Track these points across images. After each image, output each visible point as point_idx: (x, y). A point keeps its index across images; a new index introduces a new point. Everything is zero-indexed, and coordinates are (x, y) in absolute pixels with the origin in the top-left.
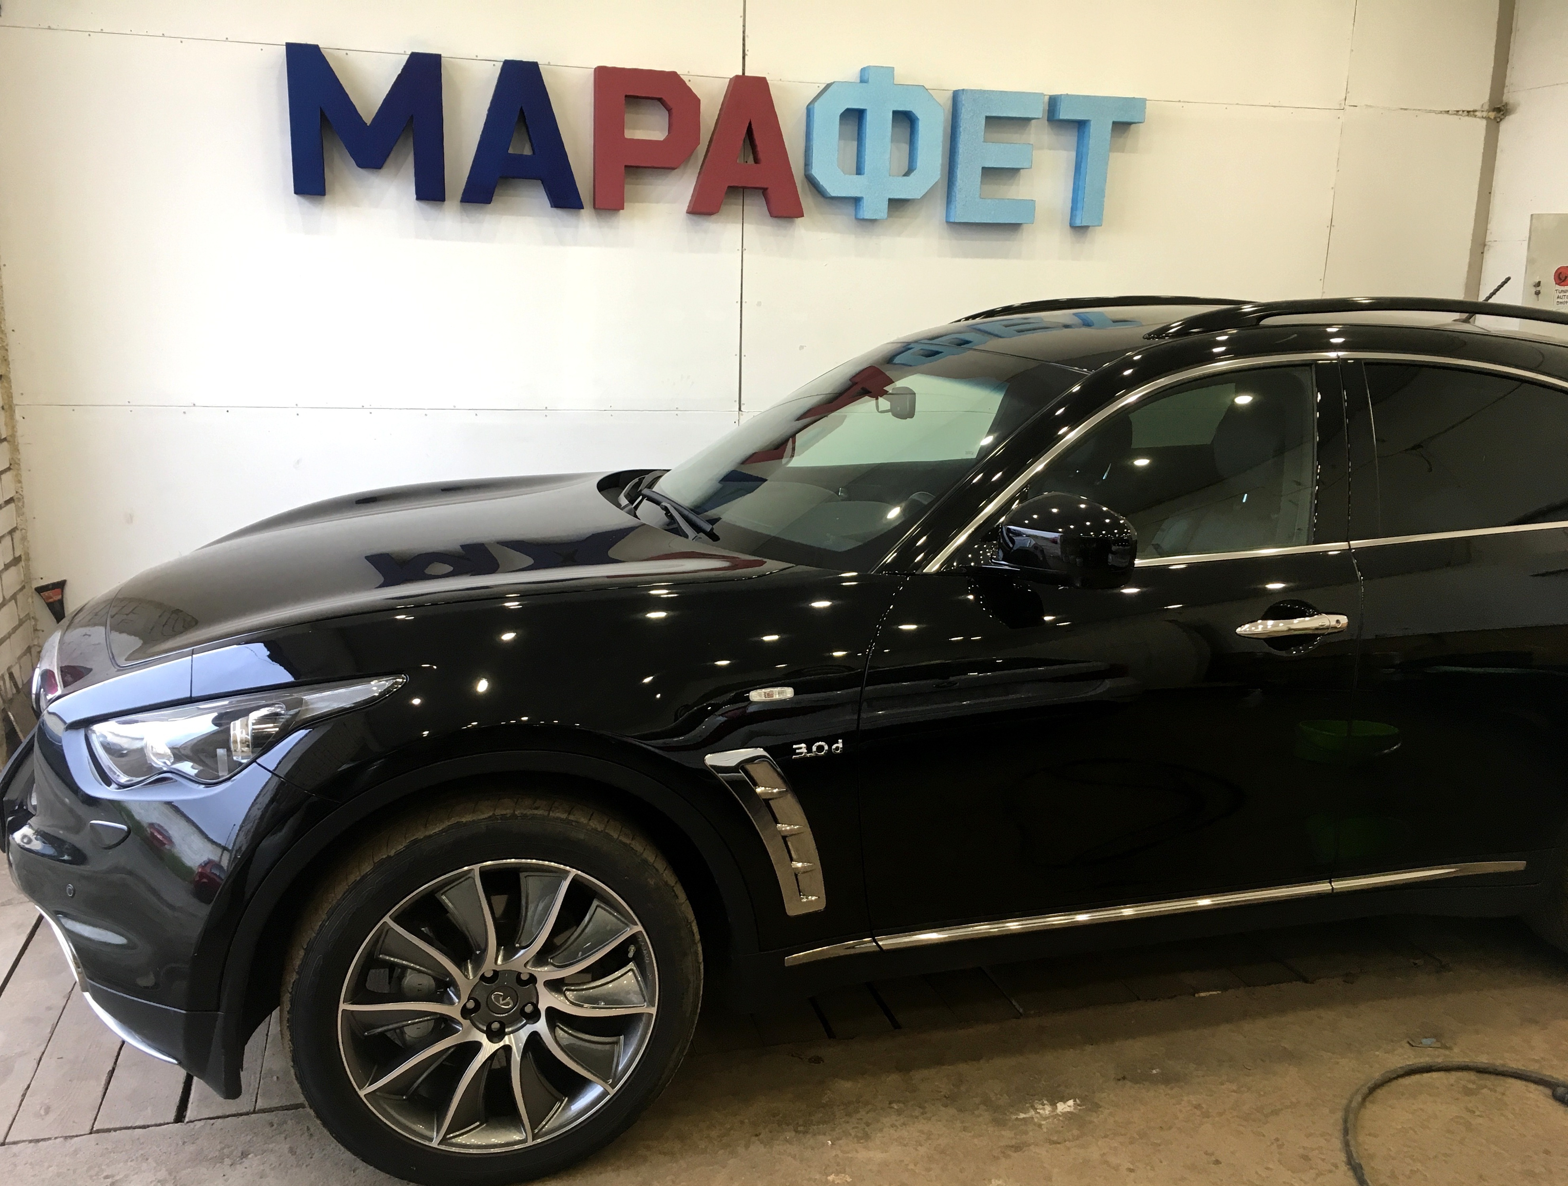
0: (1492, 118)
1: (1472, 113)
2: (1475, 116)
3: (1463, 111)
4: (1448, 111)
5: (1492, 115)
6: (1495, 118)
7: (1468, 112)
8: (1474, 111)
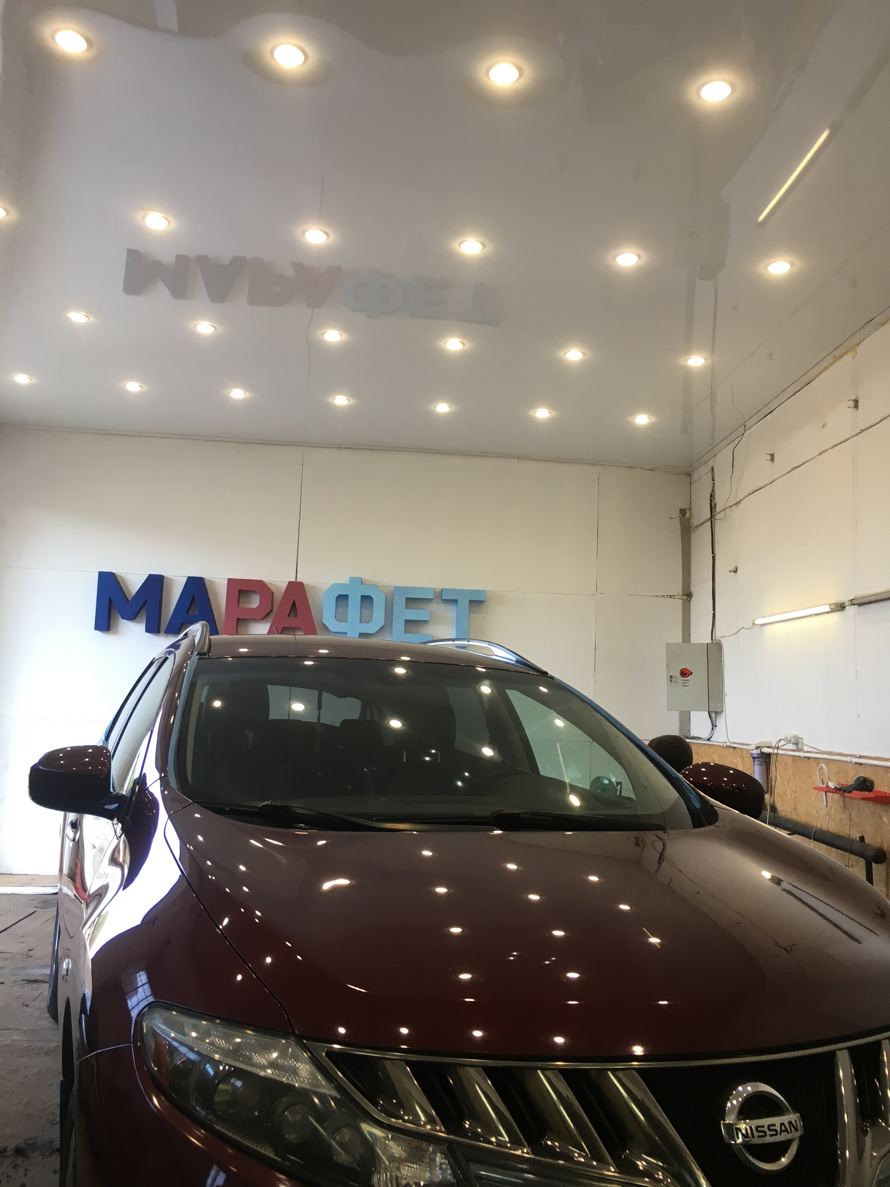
0: (685, 599)
1: (672, 597)
2: (675, 598)
3: (667, 596)
4: (658, 596)
5: (684, 598)
6: (687, 599)
7: (670, 596)
8: (674, 596)
